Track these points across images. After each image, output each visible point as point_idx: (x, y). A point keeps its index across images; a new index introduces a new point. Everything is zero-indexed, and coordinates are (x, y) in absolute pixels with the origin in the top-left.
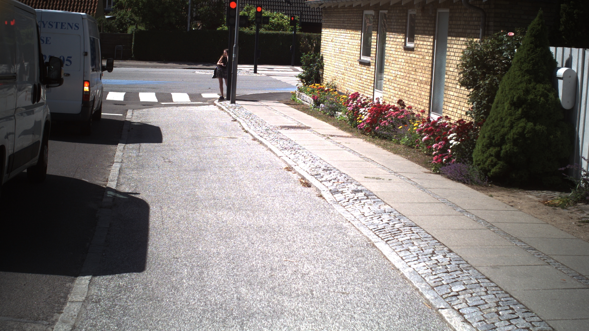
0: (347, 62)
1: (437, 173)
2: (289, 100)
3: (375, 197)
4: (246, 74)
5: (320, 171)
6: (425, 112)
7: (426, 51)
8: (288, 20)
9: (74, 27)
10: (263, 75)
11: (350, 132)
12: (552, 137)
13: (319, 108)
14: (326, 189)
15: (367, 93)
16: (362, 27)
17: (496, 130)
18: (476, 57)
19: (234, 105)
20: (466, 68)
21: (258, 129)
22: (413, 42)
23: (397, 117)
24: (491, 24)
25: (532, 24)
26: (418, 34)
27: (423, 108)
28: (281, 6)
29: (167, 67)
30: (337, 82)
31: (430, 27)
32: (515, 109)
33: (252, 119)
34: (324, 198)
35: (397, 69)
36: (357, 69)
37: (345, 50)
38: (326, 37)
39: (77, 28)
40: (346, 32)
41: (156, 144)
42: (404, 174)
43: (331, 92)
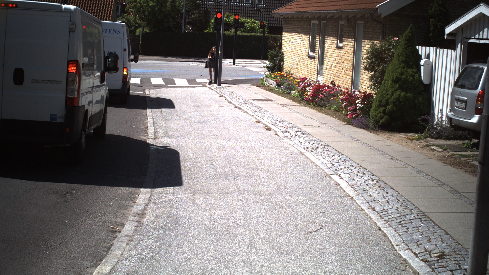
0: (300, 57)
1: (350, 125)
2: (259, 84)
3: (308, 134)
4: (227, 66)
5: (277, 122)
6: (348, 89)
7: (350, 49)
8: (259, 24)
9: (117, 32)
10: (240, 66)
11: (300, 103)
12: (416, 101)
13: (280, 89)
14: (280, 131)
15: (313, 78)
16: (310, 32)
17: (383, 97)
18: (375, 53)
19: (220, 86)
20: (369, 59)
21: (238, 100)
22: (342, 42)
23: (330, 92)
24: (387, 31)
25: (406, 32)
26: (345, 38)
27: (347, 87)
28: (253, 14)
29: (166, 60)
30: (293, 71)
31: (352, 33)
32: (395, 84)
33: (233, 95)
34: (278, 135)
35: (332, 61)
36: (307, 61)
37: (298, 48)
38: (286, 39)
39: (119, 33)
40: (299, 35)
41: (172, 109)
42: (328, 125)
43: (288, 77)
